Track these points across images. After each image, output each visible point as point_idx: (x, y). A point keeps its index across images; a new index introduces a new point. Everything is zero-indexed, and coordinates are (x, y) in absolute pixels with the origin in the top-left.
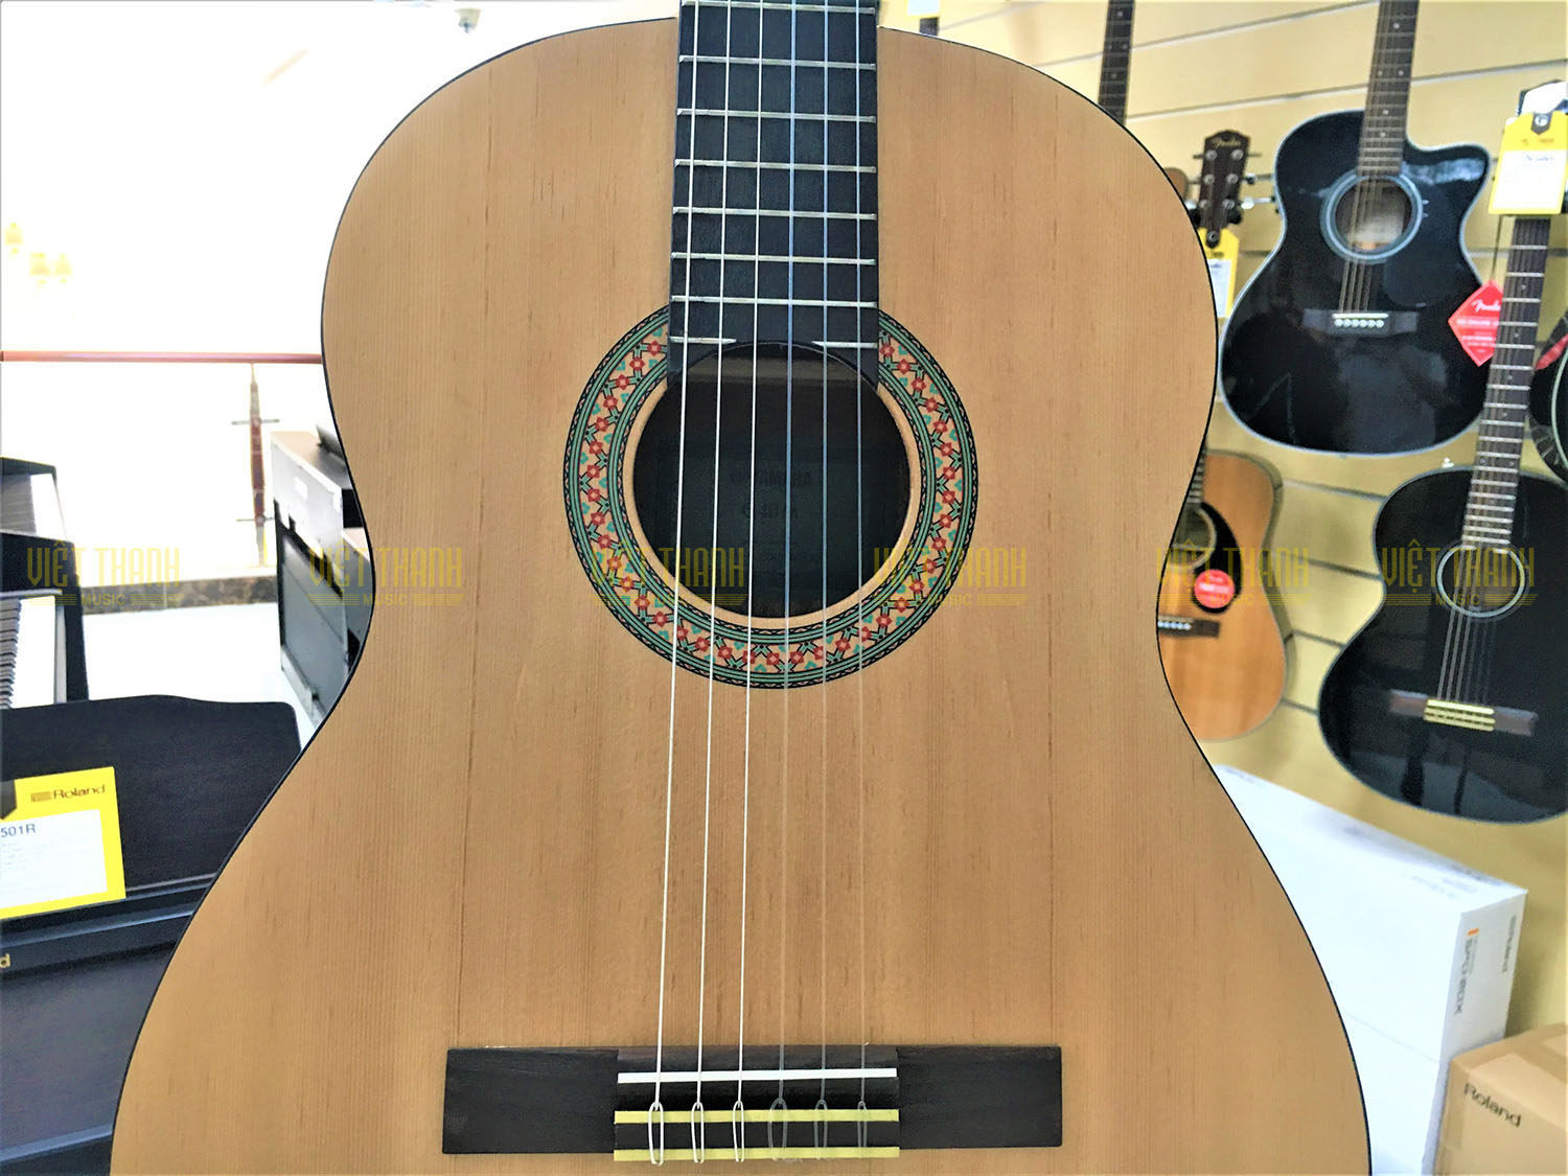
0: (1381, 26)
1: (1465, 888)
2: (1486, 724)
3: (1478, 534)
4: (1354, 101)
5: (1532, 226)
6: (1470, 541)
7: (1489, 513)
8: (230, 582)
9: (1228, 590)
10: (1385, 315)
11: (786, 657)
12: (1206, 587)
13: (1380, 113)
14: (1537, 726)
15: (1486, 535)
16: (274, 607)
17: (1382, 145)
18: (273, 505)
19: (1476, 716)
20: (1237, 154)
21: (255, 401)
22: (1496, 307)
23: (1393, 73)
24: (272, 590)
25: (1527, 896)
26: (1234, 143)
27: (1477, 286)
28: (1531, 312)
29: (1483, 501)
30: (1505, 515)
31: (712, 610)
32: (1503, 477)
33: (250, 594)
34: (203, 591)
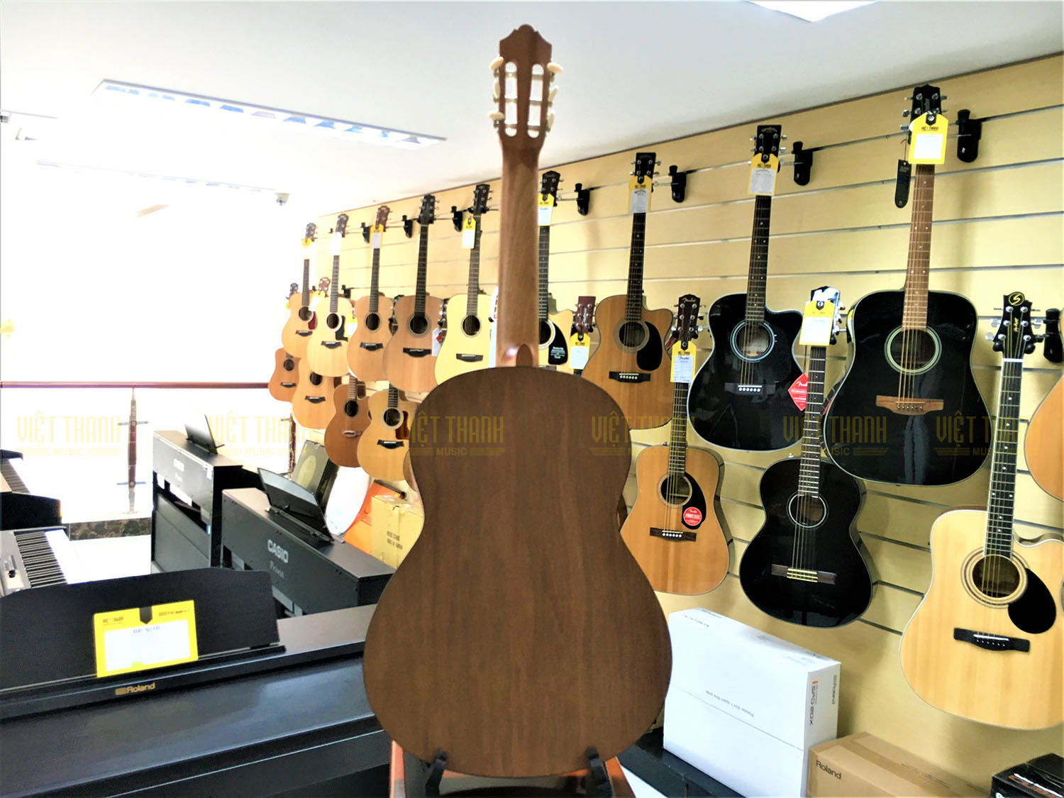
0: (752, 257)
1: (811, 661)
2: (814, 579)
3: (805, 489)
4: (742, 289)
5: (818, 351)
6: (802, 492)
7: (809, 479)
8: (111, 523)
9: (699, 517)
10: (761, 386)
12: (688, 515)
13: (754, 295)
14: (837, 580)
15: (808, 489)
17: (755, 309)
18: (152, 475)
19: (808, 575)
20: (694, 305)
21: (133, 411)
22: (806, 385)
23: (758, 278)
24: (150, 527)
25: (841, 666)
26: (692, 300)
27: (800, 373)
28: (821, 388)
29: (806, 473)
30: (815, 480)
32: (814, 462)
33: (124, 530)
34: (94, 528)
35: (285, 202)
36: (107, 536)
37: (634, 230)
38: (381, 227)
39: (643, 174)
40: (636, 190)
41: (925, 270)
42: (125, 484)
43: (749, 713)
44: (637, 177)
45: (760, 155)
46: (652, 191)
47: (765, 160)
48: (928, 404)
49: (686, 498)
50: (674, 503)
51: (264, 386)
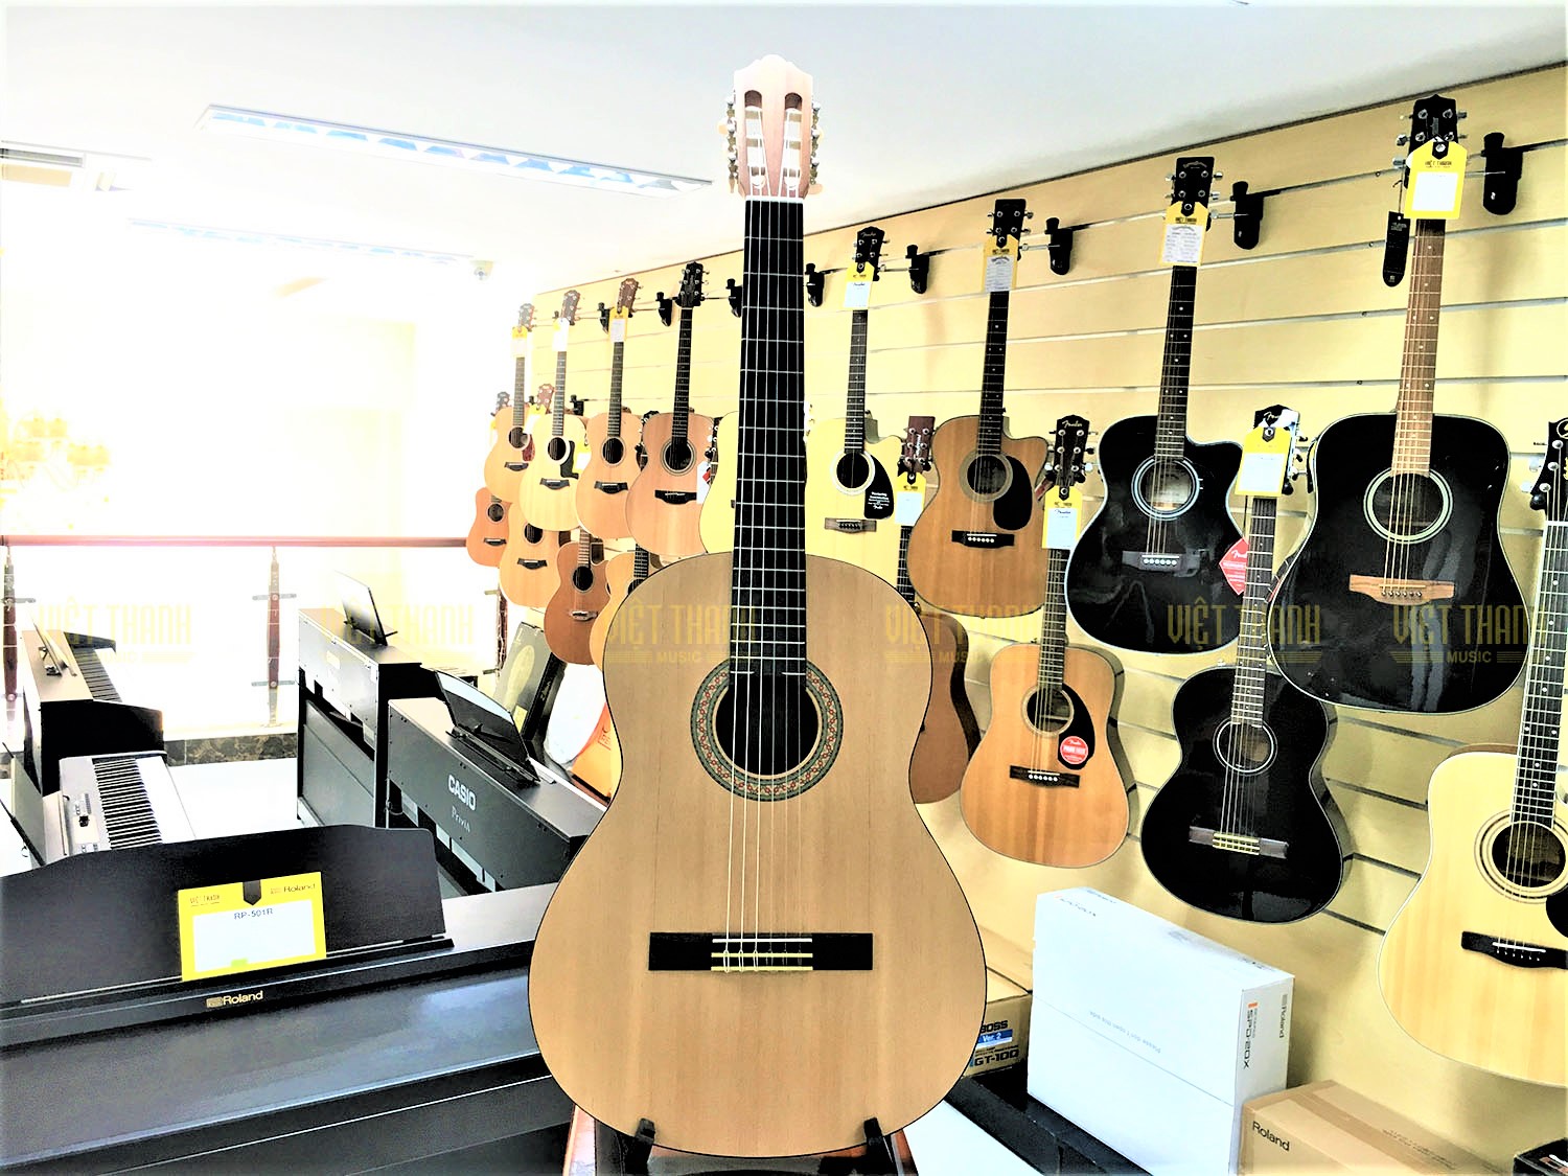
0: (1166, 360)
1: (1248, 973)
2: (1253, 851)
3: (1241, 714)
4: (1152, 409)
5: (1266, 504)
6: (1236, 719)
7: (1248, 699)
8: (244, 739)
9: (1084, 751)
10: (1177, 557)
11: (772, 790)
12: (1067, 749)
13: (1168, 418)
14: (1288, 852)
15: (1246, 714)
16: (294, 762)
17: (1170, 440)
18: (298, 673)
19: (1247, 844)
20: (1080, 433)
21: (275, 578)
22: (1245, 556)
23: (1175, 391)
24: (294, 746)
25: (1295, 980)
27: (1237, 537)
28: (1268, 561)
29: (1243, 690)
30: (1258, 701)
31: (746, 773)
32: (1255, 674)
33: (261, 750)
34: (220, 747)
35: (486, 274)
36: (239, 759)
37: (990, 318)
38: (625, 310)
39: (1004, 233)
40: (995, 257)
41: (1428, 382)
42: (264, 684)
43: (1154, 1047)
44: (996, 237)
45: (1180, 203)
46: (1019, 257)
47: (1187, 212)
48: (1430, 588)
49: (1065, 722)
50: (1046, 730)
51: (461, 543)
